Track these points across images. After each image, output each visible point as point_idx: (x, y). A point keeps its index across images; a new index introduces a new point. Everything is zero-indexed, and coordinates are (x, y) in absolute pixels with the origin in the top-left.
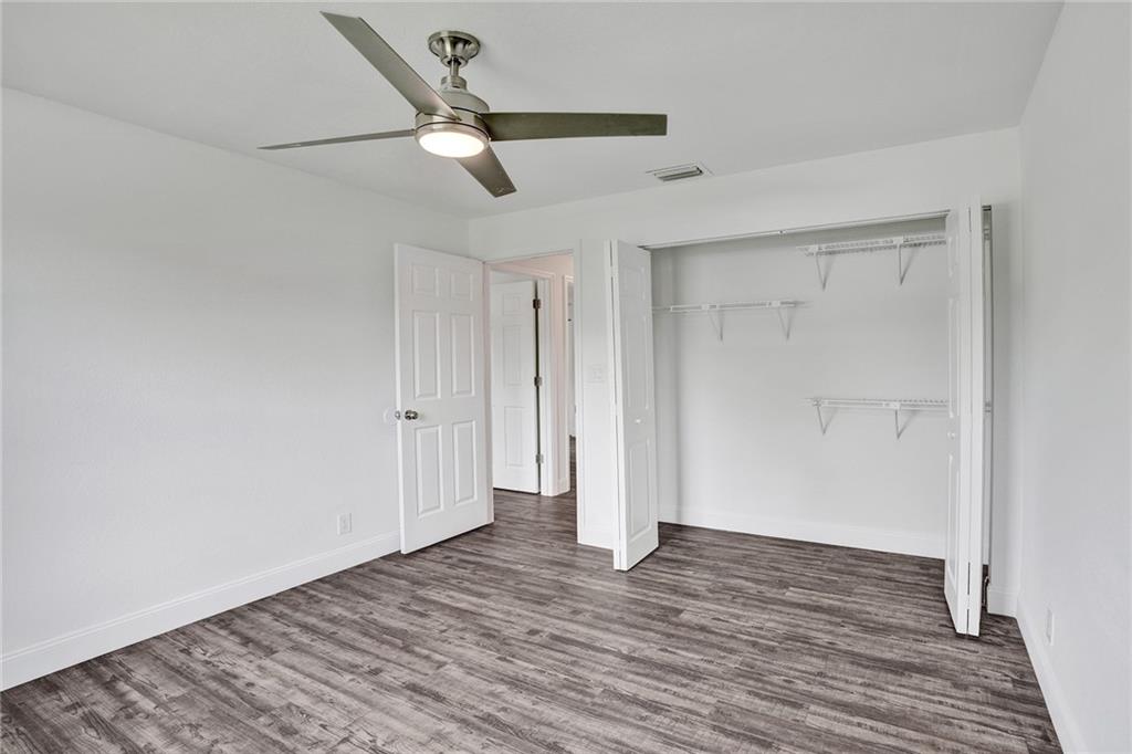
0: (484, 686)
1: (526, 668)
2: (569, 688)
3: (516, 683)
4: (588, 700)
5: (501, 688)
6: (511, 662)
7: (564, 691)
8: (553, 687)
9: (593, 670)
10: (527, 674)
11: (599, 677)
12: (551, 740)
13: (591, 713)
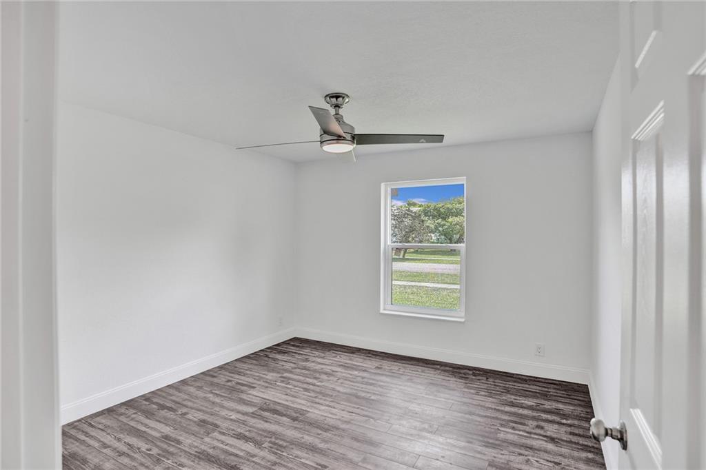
0: (333, 447)
1: (307, 459)
2: (281, 446)
3: (313, 449)
4: (273, 440)
5: (322, 446)
6: (317, 464)
7: (285, 444)
8: (291, 446)
9: (263, 458)
10: (307, 455)
11: (262, 454)
12: (296, 422)
13: (274, 434)
